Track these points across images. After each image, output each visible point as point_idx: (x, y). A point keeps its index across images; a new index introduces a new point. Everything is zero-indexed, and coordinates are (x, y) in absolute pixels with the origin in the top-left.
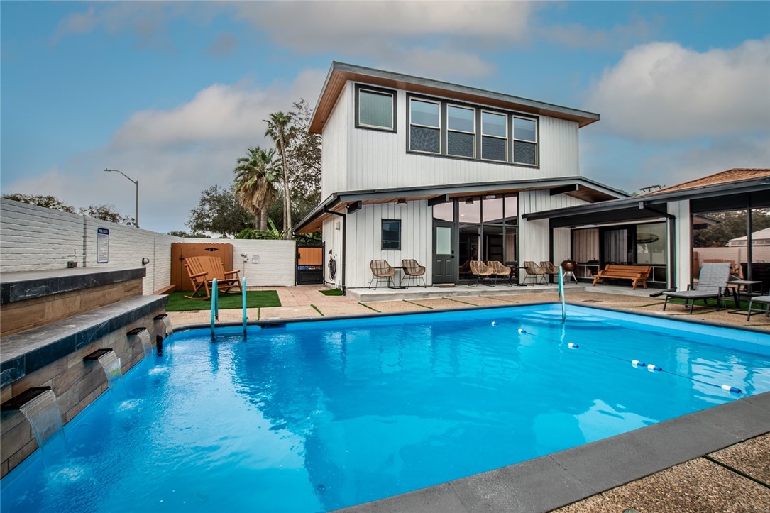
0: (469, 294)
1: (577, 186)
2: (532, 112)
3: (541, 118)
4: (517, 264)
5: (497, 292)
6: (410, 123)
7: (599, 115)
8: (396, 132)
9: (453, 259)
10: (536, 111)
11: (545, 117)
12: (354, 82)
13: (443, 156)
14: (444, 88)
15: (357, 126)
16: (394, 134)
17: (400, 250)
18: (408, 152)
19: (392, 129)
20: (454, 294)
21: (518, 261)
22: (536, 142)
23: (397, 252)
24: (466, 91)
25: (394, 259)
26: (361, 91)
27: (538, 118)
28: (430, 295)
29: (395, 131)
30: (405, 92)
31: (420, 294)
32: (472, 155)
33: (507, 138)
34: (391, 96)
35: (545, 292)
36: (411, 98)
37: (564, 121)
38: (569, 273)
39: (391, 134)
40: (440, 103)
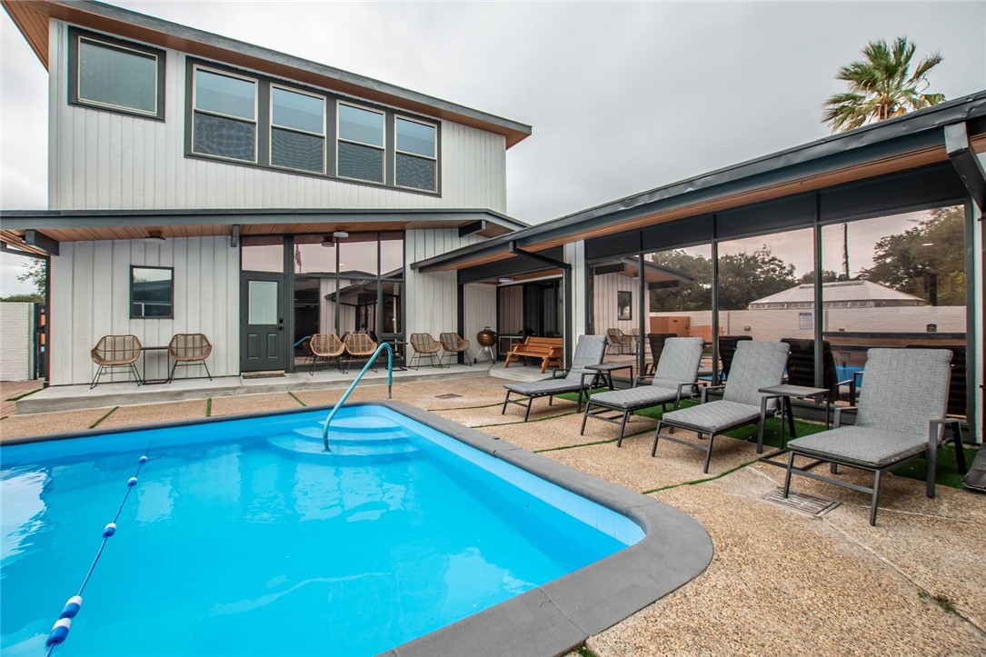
0: (271, 389)
1: (483, 223)
2: (431, 113)
3: (444, 124)
4: (403, 338)
5: (328, 383)
6: (194, 107)
7: (530, 127)
8: (163, 120)
9: (281, 332)
10: (437, 112)
11: (451, 124)
12: (66, 24)
13: (262, 166)
14: (249, 54)
15: (74, 102)
16: (159, 124)
17: (173, 318)
18: (188, 155)
19: (155, 114)
20: (237, 391)
21: (405, 333)
22: (436, 158)
23: (165, 322)
24: (295, 65)
25: (156, 333)
26: (83, 41)
27: (439, 124)
28: (186, 395)
29: (161, 118)
30: (183, 55)
31: (163, 394)
32: (321, 169)
33: (384, 147)
34: (153, 58)
35: (419, 381)
36: (195, 66)
37: (483, 132)
38: (486, 349)
39: (152, 123)
40: (257, 81)
